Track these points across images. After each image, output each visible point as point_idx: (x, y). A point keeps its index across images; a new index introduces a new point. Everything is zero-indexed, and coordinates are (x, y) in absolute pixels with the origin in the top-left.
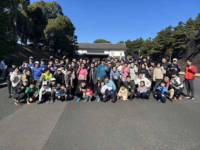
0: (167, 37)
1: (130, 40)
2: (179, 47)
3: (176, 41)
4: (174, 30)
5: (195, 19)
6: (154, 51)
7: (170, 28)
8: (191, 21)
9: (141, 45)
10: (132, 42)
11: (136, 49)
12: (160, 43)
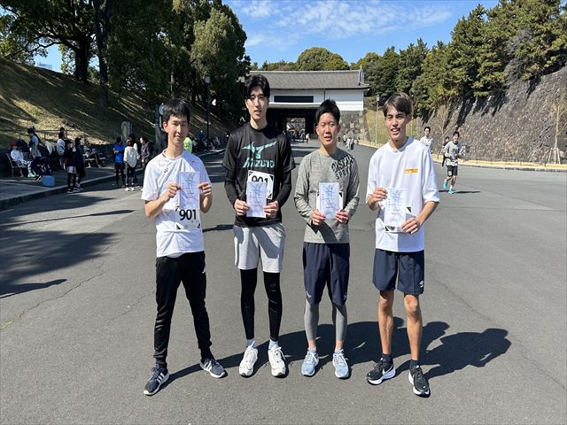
1: (393, 48)
2: (489, 78)
3: (485, 61)
7: (479, 12)
10: (397, 56)
12: (456, 62)
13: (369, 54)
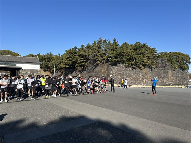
0: (74, 55)
1: (40, 54)
2: (82, 64)
3: (81, 60)
4: (78, 50)
5: (92, 45)
6: (64, 66)
7: (76, 48)
8: (90, 46)
9: (51, 60)
10: (41, 56)
11: (46, 63)
12: (69, 59)
13: (30, 54)
